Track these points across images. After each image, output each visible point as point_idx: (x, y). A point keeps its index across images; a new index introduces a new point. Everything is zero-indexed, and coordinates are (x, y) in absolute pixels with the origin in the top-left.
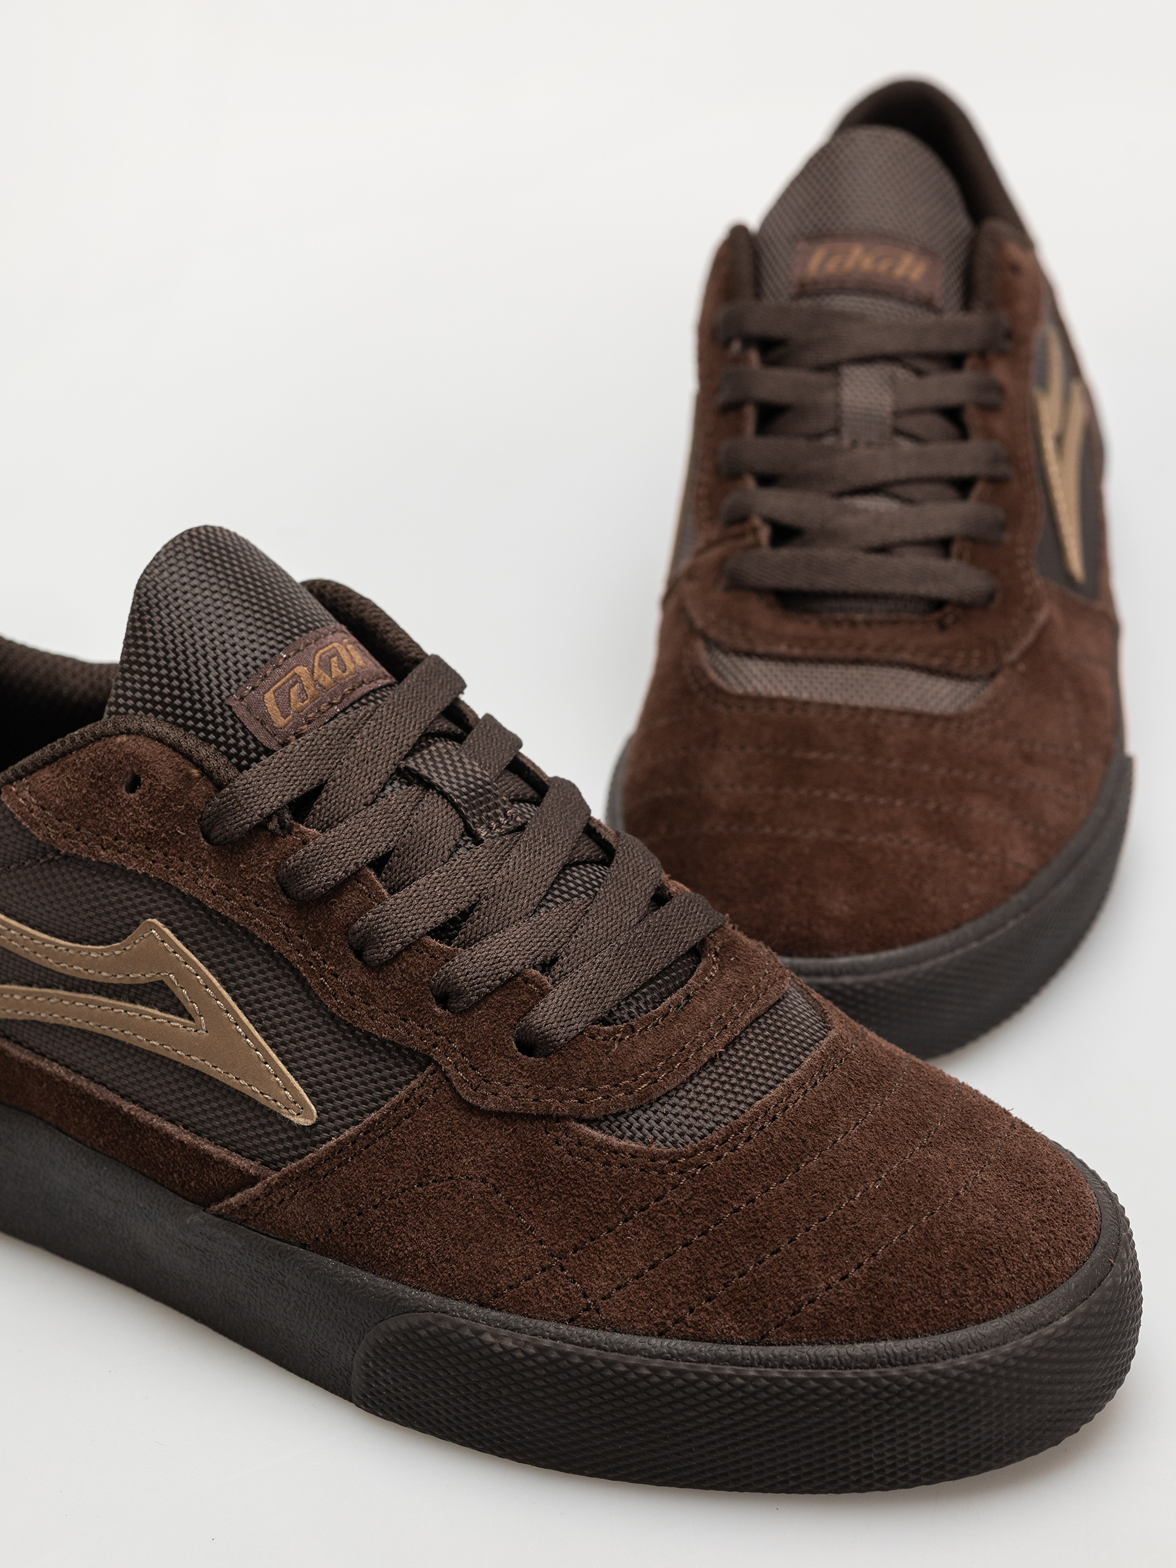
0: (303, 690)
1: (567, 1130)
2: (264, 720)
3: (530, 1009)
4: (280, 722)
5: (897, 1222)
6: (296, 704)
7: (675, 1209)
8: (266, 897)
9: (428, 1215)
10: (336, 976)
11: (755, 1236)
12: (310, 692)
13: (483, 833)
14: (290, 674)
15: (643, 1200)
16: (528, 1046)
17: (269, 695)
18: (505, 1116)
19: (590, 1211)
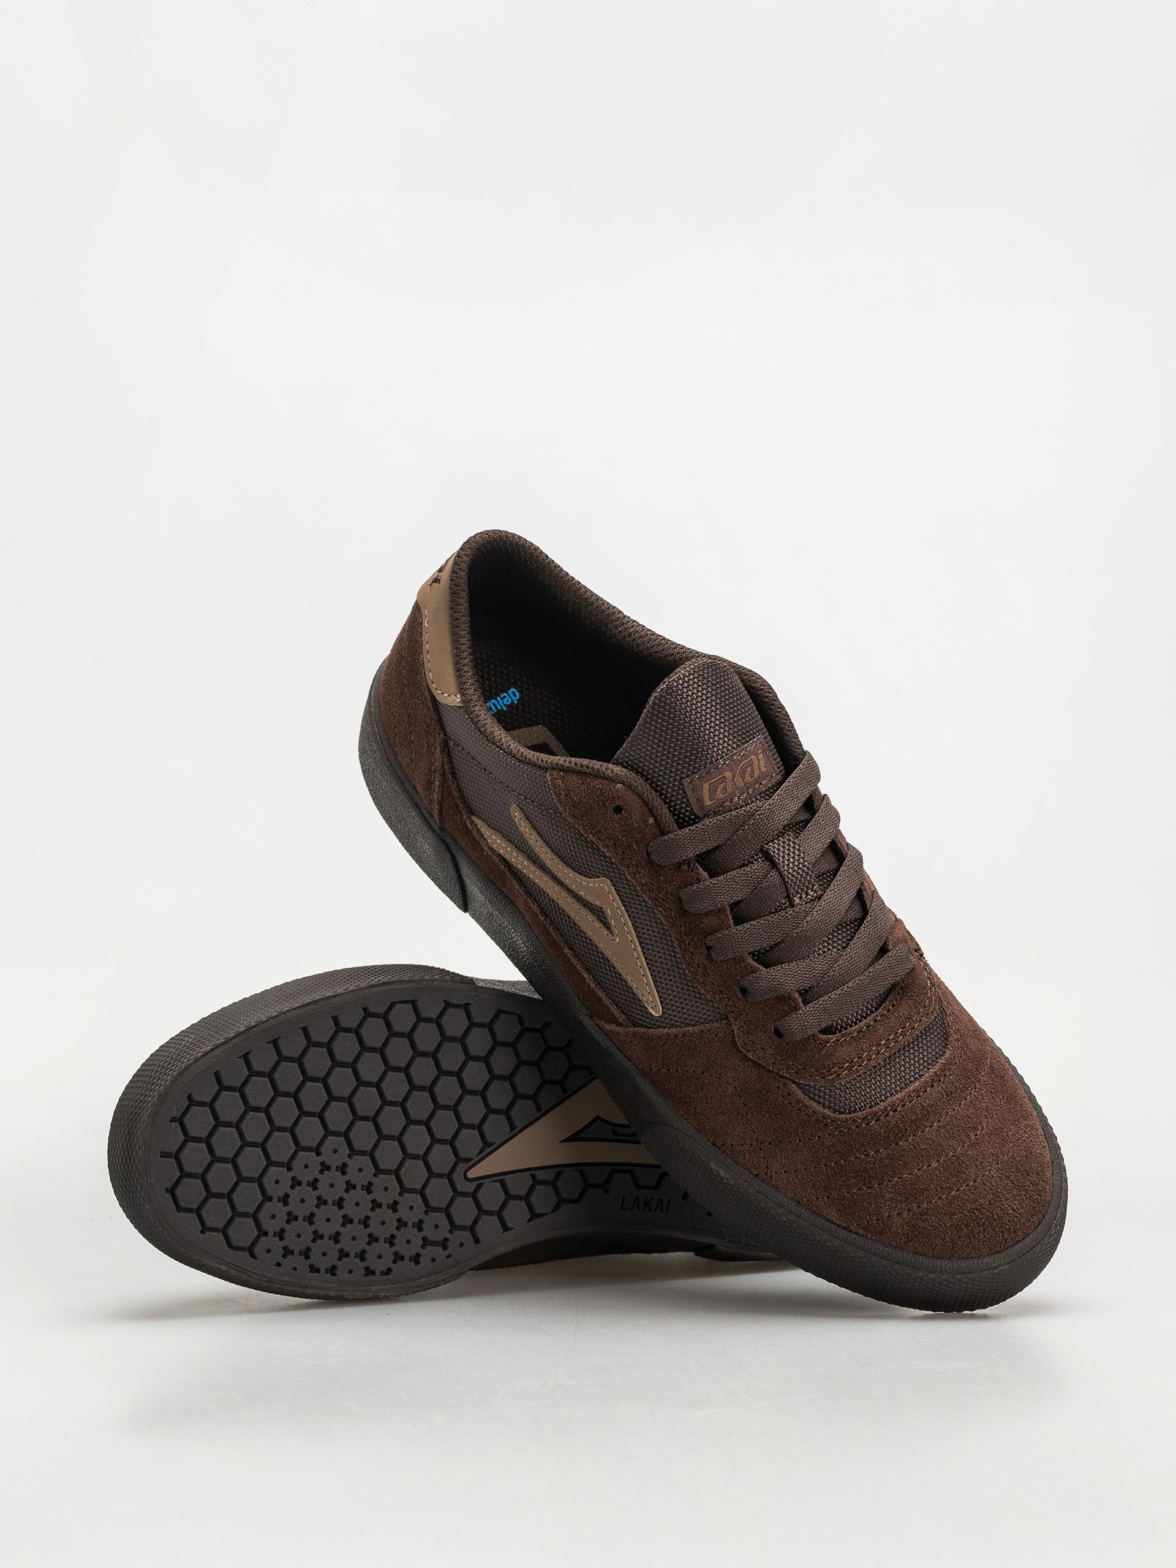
0: (725, 787)
1: (785, 1084)
2: (700, 800)
3: (787, 1015)
4: (708, 802)
5: (938, 1191)
6: (719, 795)
7: (826, 1146)
8: (669, 899)
9: (702, 1090)
10: (693, 954)
11: (862, 1176)
12: (728, 790)
13: (797, 900)
14: (722, 776)
15: (812, 1135)
16: (778, 1034)
17: (706, 786)
18: (756, 1065)
19: (783, 1129)
